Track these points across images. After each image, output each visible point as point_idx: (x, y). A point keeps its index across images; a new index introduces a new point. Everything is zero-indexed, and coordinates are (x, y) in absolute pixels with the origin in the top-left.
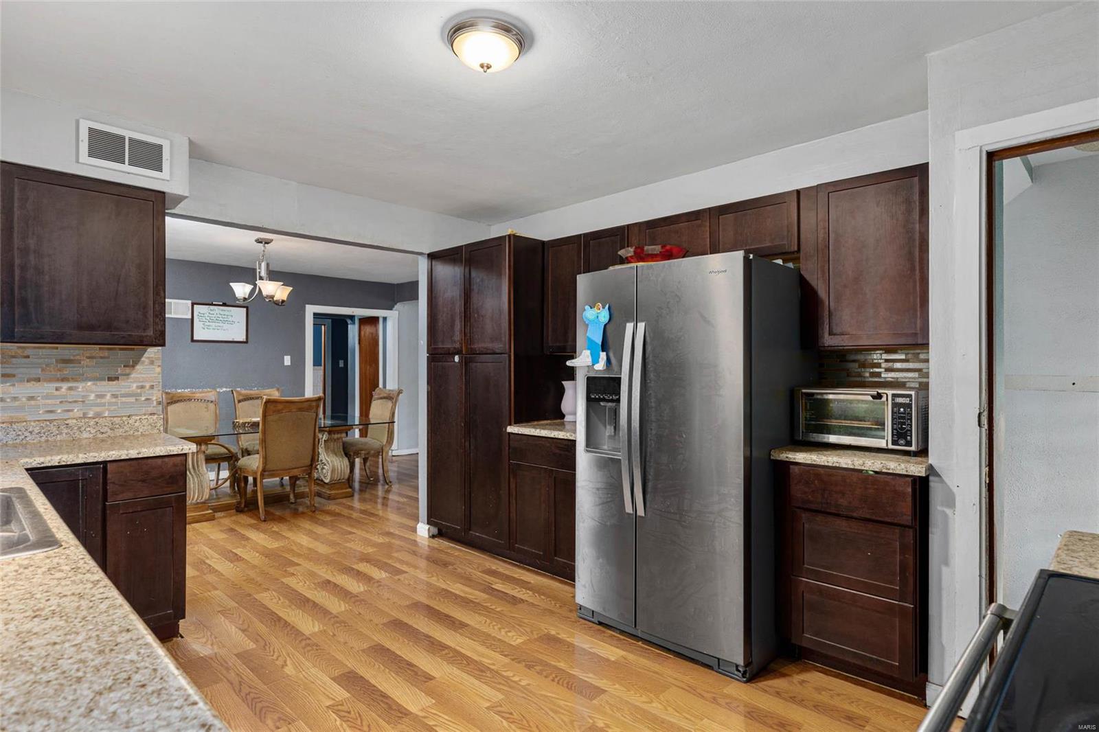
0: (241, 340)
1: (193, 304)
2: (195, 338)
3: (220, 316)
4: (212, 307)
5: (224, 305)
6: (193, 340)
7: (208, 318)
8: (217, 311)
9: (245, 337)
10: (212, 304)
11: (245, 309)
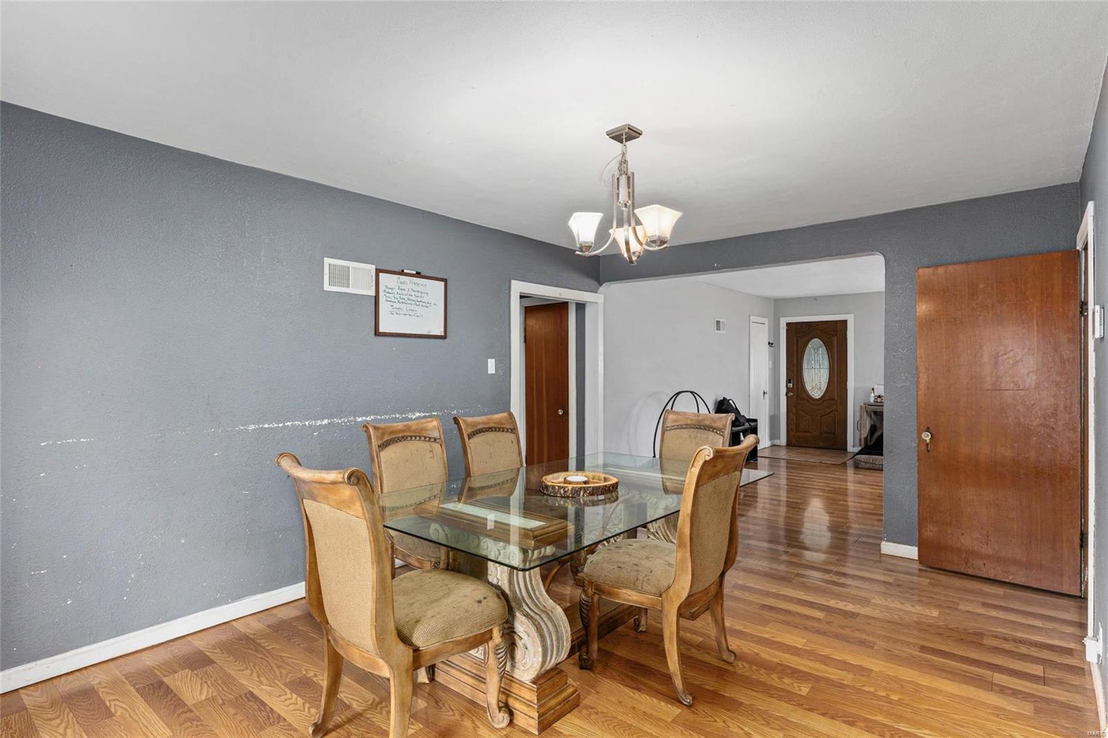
0: (439, 334)
1: (378, 271)
2: (381, 330)
3: (413, 293)
4: (403, 278)
5: (418, 275)
6: (377, 333)
7: (397, 296)
8: (410, 286)
9: (442, 329)
10: (402, 273)
11: (443, 283)
